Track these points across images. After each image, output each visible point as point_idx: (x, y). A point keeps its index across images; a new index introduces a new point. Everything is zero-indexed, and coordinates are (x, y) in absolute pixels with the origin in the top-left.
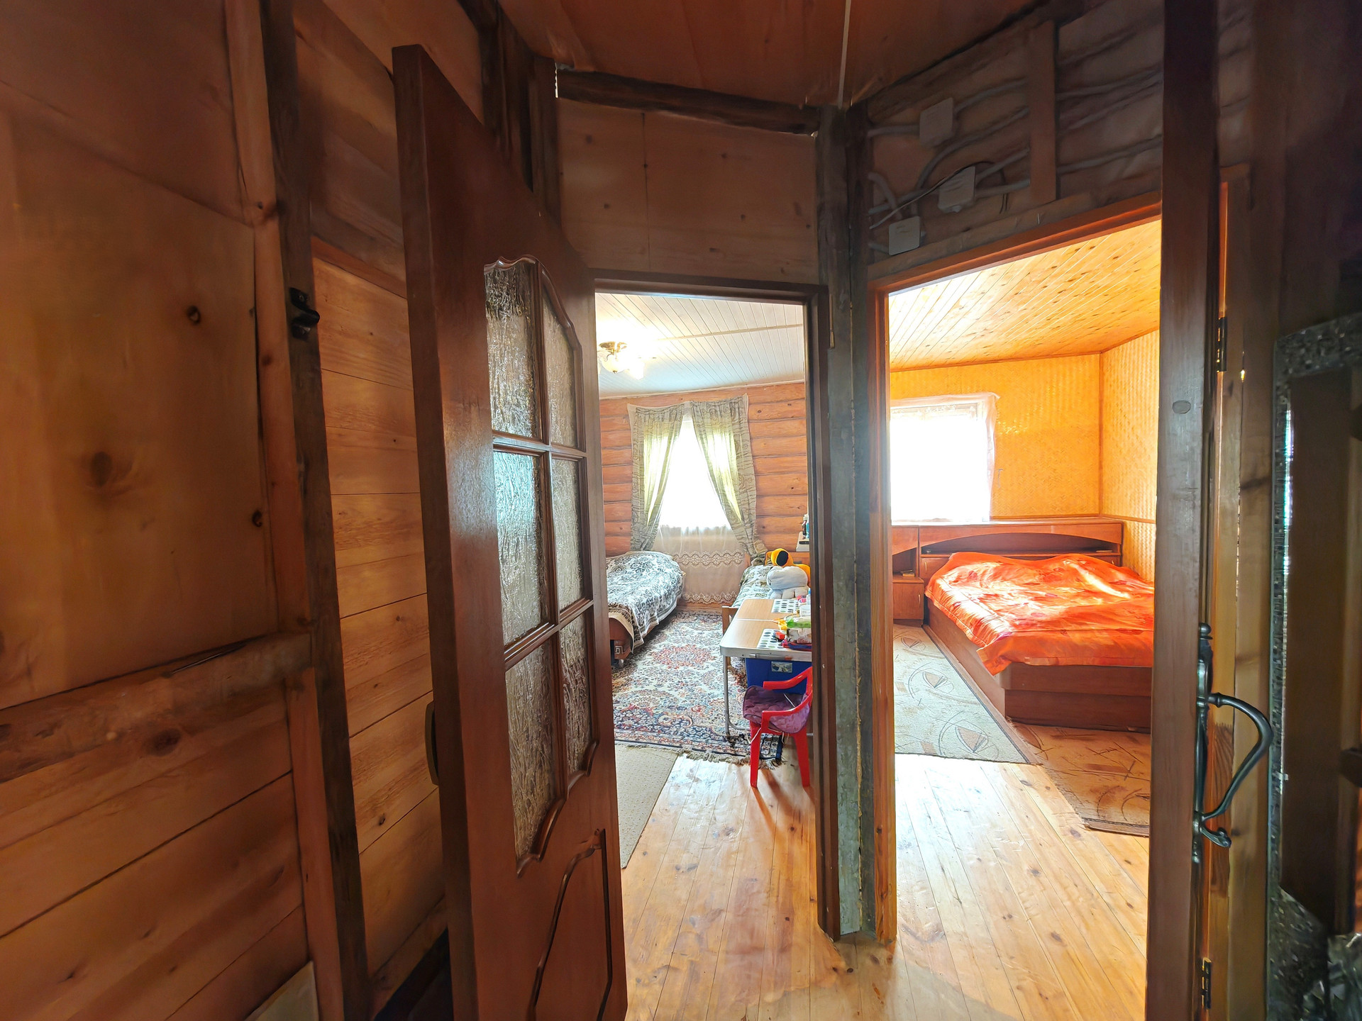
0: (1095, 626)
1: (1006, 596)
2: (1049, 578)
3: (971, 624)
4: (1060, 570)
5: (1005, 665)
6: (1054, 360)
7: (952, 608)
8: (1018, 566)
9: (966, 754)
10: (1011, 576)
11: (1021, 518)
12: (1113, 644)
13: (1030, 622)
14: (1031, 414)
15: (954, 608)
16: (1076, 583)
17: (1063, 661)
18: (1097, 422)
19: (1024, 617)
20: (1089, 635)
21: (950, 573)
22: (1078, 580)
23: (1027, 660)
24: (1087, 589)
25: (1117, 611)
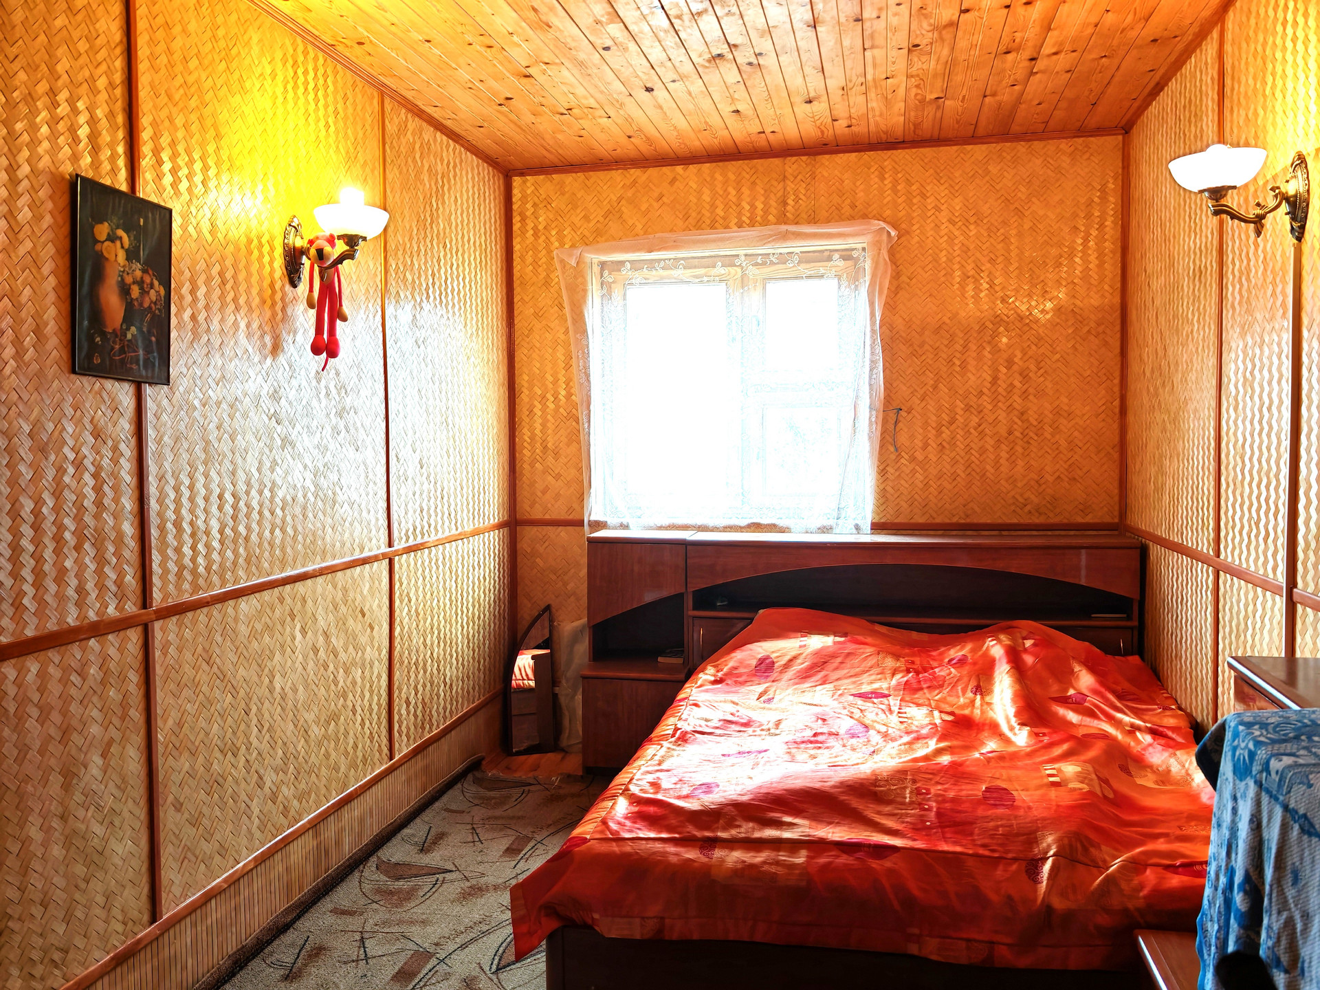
2: (917, 683)
4: (962, 662)
21: (729, 656)
22: (974, 693)
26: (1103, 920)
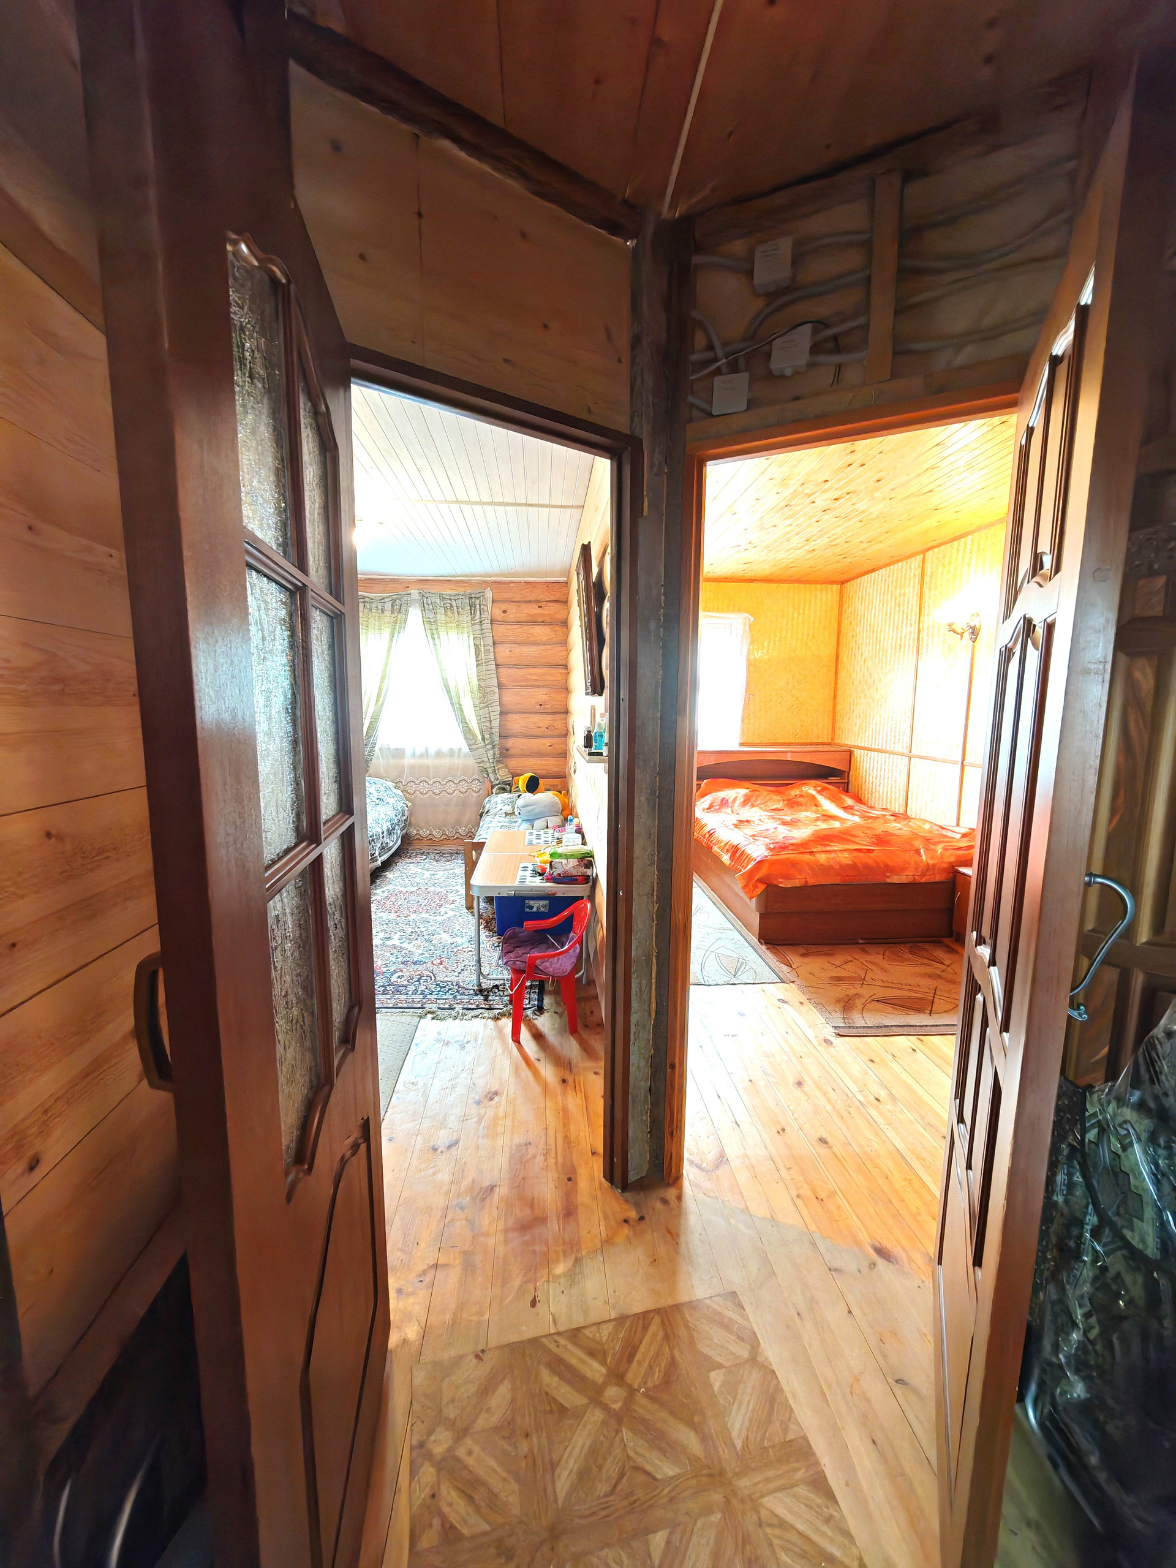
0: (837, 847)
1: (757, 822)
2: (792, 804)
3: (727, 851)
4: (801, 796)
5: (761, 887)
6: (802, 586)
7: (707, 836)
8: (764, 792)
9: (727, 979)
10: (759, 802)
11: (767, 745)
12: (851, 863)
13: (783, 845)
14: (780, 640)
15: (710, 835)
16: (814, 808)
17: (812, 881)
18: (835, 652)
19: (778, 841)
20: (833, 855)
21: (703, 800)
22: (816, 806)
23: (781, 883)
24: (824, 813)
25: (855, 832)
26: (945, 866)
